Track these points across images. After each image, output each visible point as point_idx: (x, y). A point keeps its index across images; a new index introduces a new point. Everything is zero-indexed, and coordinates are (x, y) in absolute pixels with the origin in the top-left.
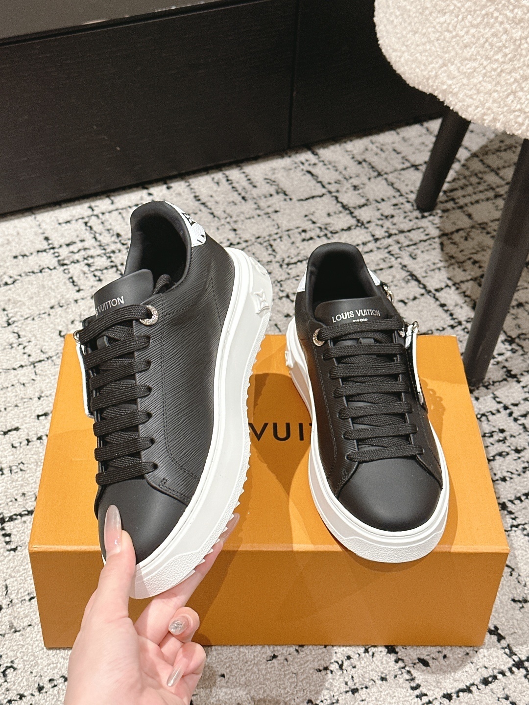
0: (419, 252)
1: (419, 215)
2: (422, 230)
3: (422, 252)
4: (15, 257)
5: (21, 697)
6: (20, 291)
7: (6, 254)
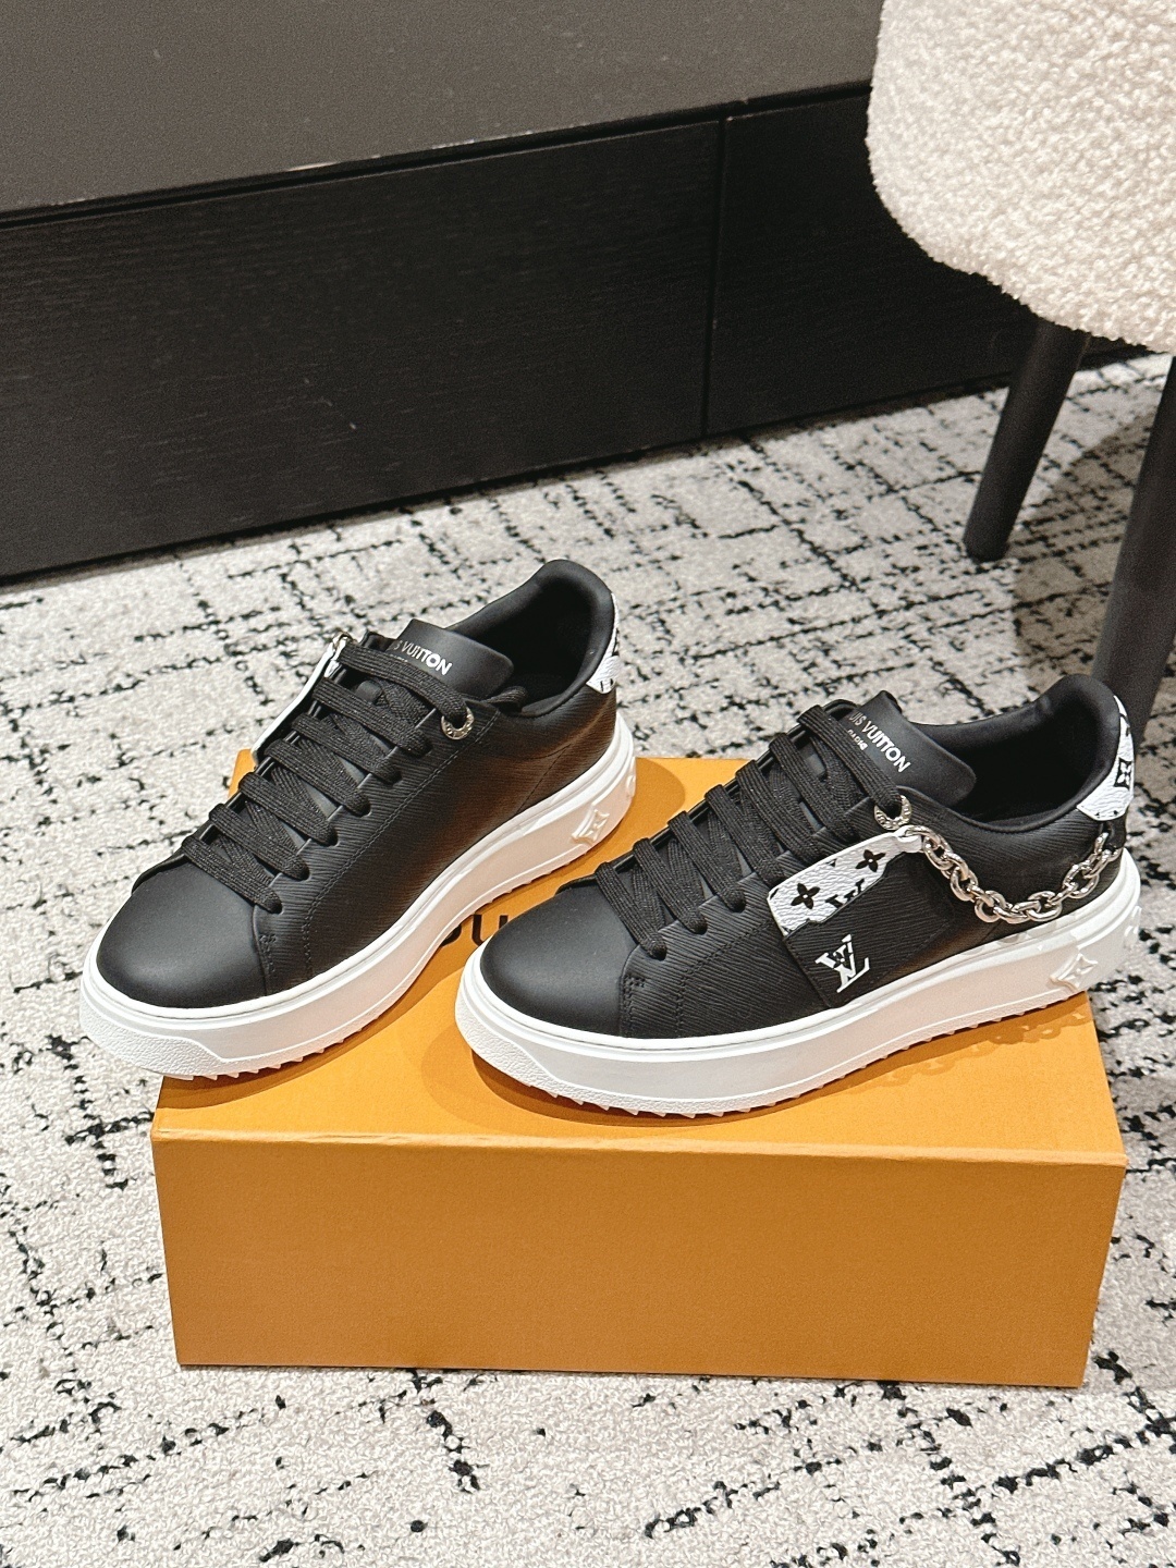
0: (969, 637)
1: (972, 568)
2: (976, 595)
3: (977, 637)
4: (139, 638)
5: (129, 1461)
6: (146, 701)
7: (121, 633)
